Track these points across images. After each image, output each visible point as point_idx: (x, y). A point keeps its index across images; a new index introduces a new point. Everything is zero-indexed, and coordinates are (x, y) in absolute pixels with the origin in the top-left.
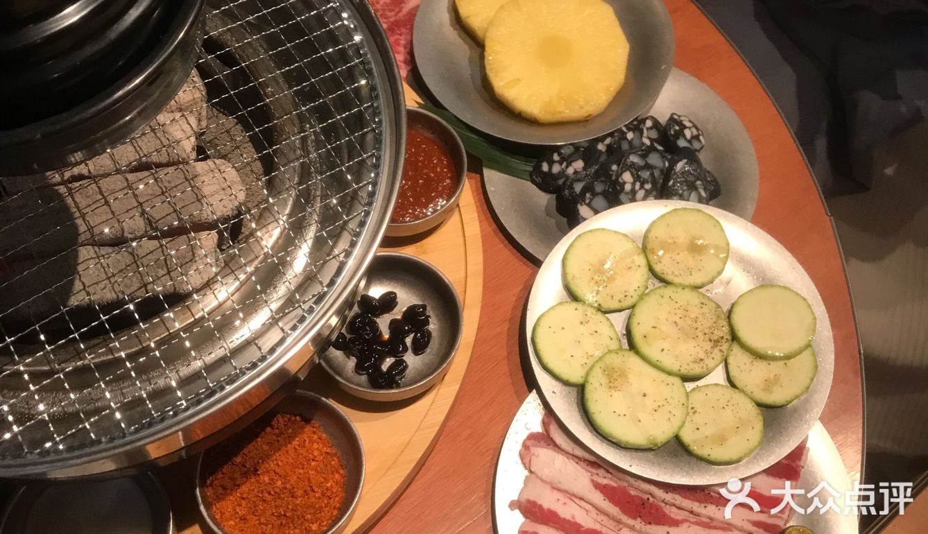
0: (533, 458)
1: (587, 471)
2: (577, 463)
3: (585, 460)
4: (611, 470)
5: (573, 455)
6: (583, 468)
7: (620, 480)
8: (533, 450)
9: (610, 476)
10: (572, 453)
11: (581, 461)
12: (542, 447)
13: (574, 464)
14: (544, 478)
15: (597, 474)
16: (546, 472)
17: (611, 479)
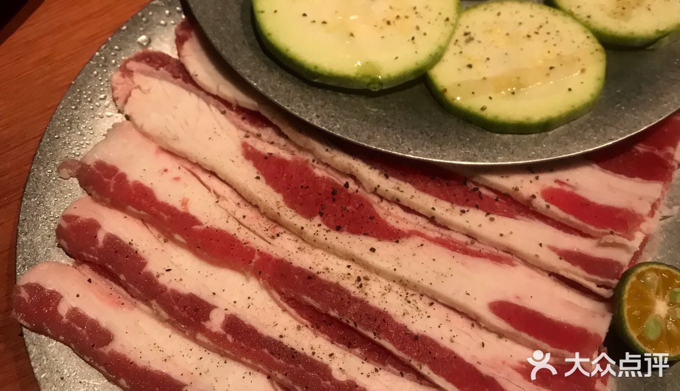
0: (135, 93)
1: (239, 127)
2: (224, 113)
3: (241, 110)
4: (286, 130)
5: (216, 97)
6: (233, 122)
7: (300, 148)
8: (139, 79)
9: (282, 141)
10: (215, 92)
11: (232, 110)
12: (162, 78)
13: (218, 114)
14: (147, 128)
15: (259, 136)
16: (151, 120)
17: (284, 148)
